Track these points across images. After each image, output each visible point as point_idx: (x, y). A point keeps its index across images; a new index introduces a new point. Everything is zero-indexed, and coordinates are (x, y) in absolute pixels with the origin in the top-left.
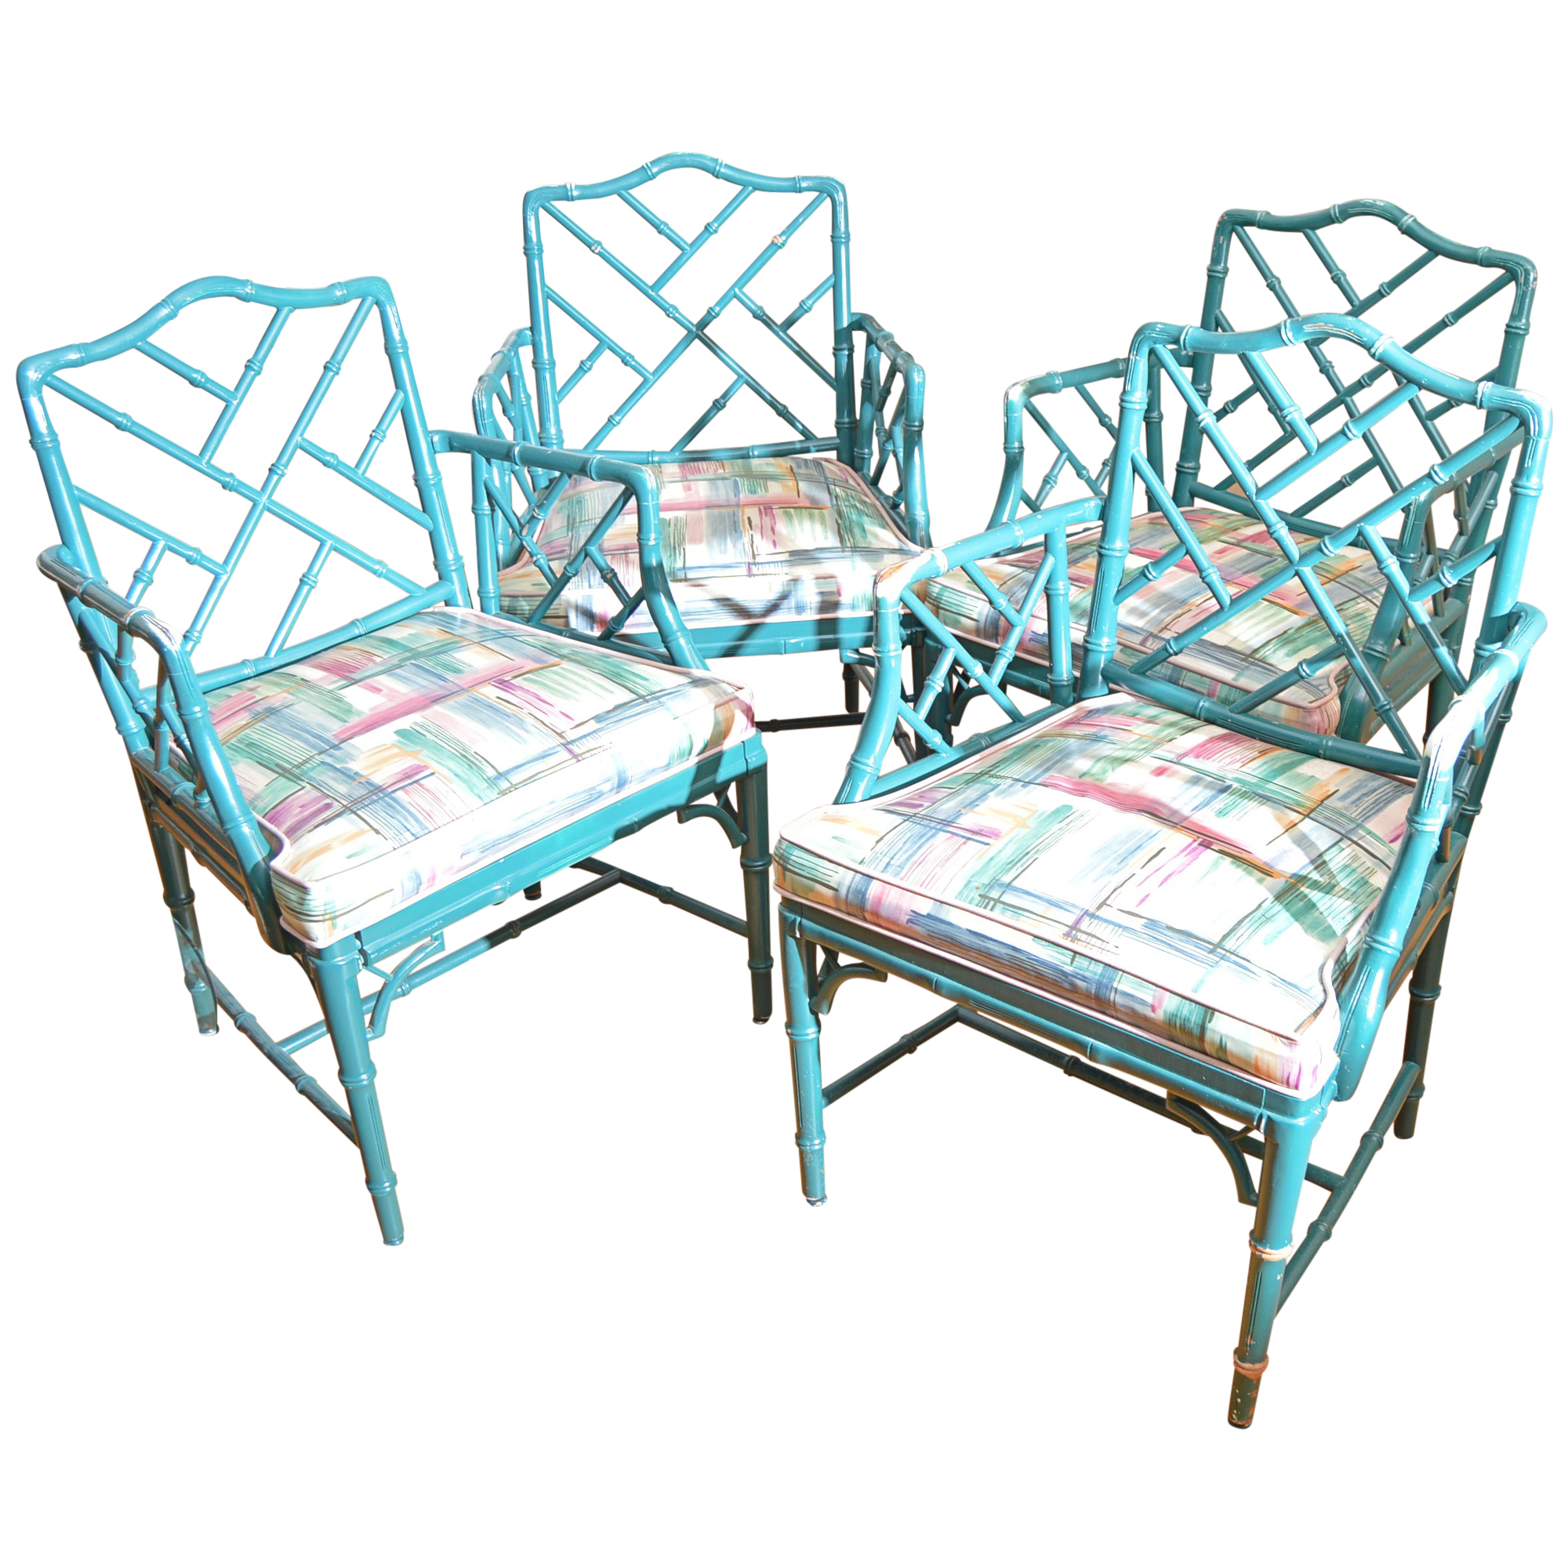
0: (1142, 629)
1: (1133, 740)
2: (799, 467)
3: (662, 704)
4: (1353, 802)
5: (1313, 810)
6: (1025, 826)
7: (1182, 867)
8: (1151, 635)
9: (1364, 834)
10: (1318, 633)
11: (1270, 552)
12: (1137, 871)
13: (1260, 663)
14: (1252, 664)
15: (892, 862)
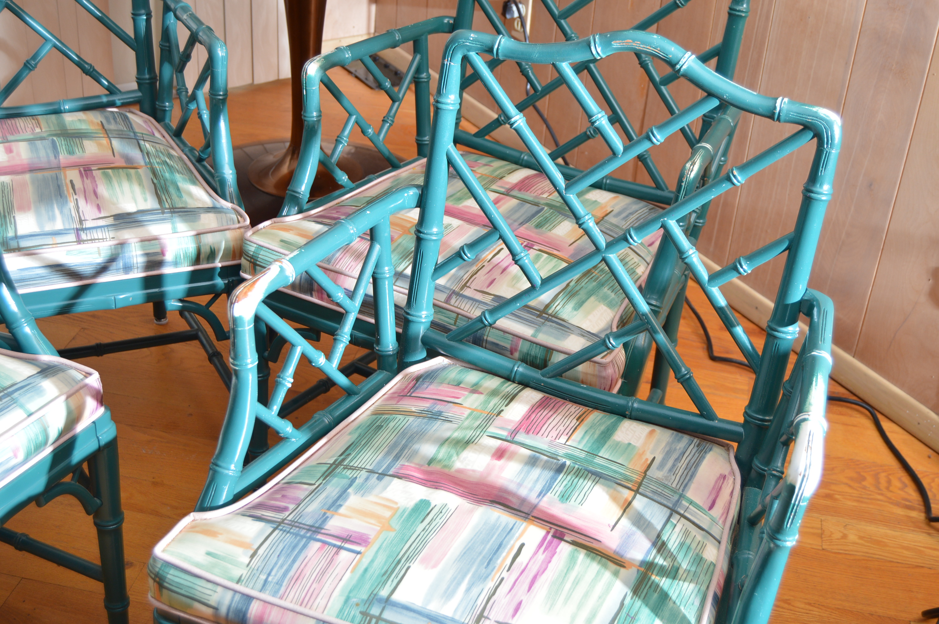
0: (444, 287)
1: (465, 416)
2: (109, 122)
3: (14, 401)
4: (670, 470)
5: (640, 484)
6: (390, 528)
7: (544, 567)
8: (454, 292)
9: (687, 505)
10: (595, 283)
11: (536, 200)
12: (505, 574)
13: (553, 319)
14: (547, 319)
15: (270, 579)
